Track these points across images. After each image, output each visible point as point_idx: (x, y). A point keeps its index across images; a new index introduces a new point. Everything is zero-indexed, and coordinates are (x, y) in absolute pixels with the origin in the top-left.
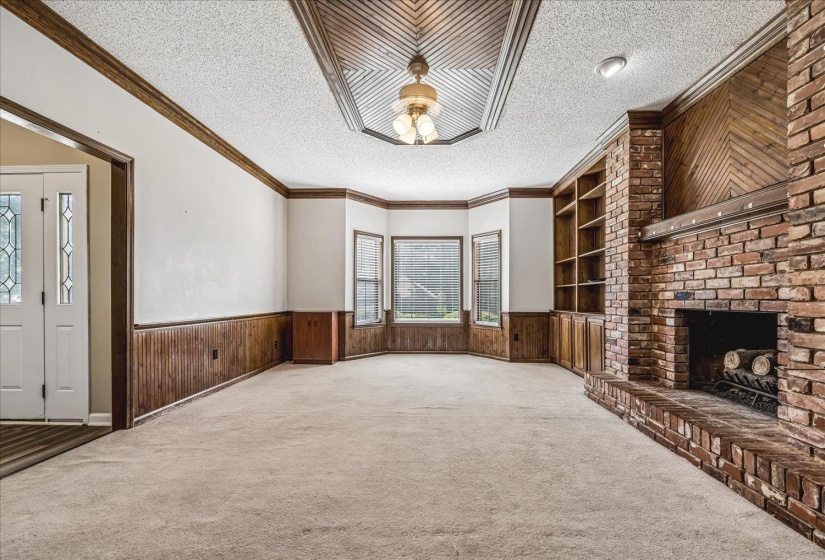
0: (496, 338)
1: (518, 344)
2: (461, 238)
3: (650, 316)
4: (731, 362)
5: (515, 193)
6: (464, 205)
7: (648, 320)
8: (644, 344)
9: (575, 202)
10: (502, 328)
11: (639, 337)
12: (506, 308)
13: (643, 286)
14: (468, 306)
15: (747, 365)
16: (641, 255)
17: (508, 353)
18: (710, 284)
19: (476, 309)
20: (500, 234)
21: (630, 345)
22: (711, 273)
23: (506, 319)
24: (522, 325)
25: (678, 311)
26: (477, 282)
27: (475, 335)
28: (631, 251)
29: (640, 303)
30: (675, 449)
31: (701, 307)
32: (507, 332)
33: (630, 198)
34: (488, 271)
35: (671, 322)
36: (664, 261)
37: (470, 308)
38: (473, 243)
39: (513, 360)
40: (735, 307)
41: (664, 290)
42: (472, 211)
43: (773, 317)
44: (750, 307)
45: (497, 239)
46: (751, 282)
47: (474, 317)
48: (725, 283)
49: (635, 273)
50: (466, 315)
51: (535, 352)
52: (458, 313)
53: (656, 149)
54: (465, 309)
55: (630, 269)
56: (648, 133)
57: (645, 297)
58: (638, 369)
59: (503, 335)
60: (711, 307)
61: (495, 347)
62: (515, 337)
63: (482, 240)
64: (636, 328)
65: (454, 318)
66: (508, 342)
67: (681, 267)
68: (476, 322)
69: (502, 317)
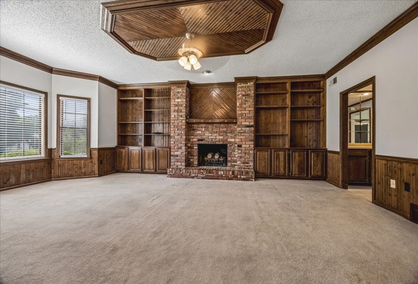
0: (85, 165)
1: (102, 166)
2: (46, 94)
3: (187, 146)
4: (210, 156)
6: (50, 70)
9: (142, 98)
10: (91, 158)
11: (186, 153)
12: (95, 144)
14: (53, 144)
15: (213, 156)
17: (97, 173)
18: (210, 137)
19: (60, 147)
20: (89, 100)
22: (211, 135)
24: (104, 155)
25: (198, 144)
26: (61, 128)
27: (61, 165)
30: (218, 179)
31: (207, 143)
32: (95, 160)
33: (185, 108)
35: (196, 147)
36: (193, 130)
37: (54, 147)
38: (58, 100)
39: (100, 175)
40: (217, 143)
41: (193, 138)
43: (227, 145)
44: (221, 143)
46: (221, 137)
48: (214, 137)
49: (186, 133)
50: (50, 152)
51: (109, 169)
52: (44, 150)
54: (49, 147)
56: (188, 89)
57: (186, 141)
59: (92, 161)
60: (210, 143)
61: (84, 170)
62: (101, 162)
64: (186, 150)
66: (96, 166)
67: (200, 132)
68: (61, 157)
69: (91, 151)
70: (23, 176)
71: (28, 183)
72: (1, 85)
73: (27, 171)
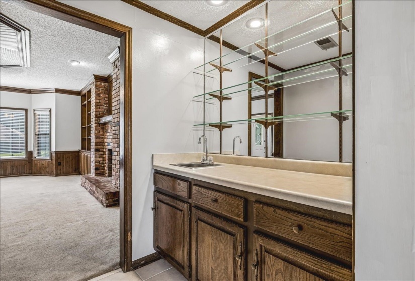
0: (48, 164)
1: (61, 167)
2: (26, 110)
3: (103, 151)
5: (58, 91)
6: (29, 92)
7: (102, 153)
8: (101, 162)
9: (86, 102)
10: (51, 159)
11: (99, 159)
12: (54, 149)
13: (100, 140)
14: (31, 148)
16: (100, 129)
17: (55, 172)
19: (36, 150)
20: (50, 111)
21: (95, 162)
23: (54, 154)
24: (63, 157)
25: (108, 149)
26: (37, 135)
27: (36, 164)
28: (95, 127)
29: (99, 147)
32: (54, 162)
33: (95, 107)
34: (44, 130)
35: (107, 153)
37: (32, 149)
38: (34, 114)
39: (57, 175)
41: (106, 142)
42: (33, 96)
45: (49, 113)
47: (35, 154)
49: (97, 135)
50: (30, 154)
51: (71, 170)
52: (24, 152)
53: (105, 90)
54: (29, 150)
55: (95, 134)
56: (102, 84)
57: (101, 144)
58: (98, 171)
59: (52, 163)
61: (47, 170)
62: (59, 164)
63: (41, 113)
64: (98, 156)
65: (22, 156)
66: (55, 166)
67: (108, 135)
68: (37, 157)
69: (51, 154)
70: (9, 171)
71: (12, 175)
72: (1, 110)
73: (12, 166)
